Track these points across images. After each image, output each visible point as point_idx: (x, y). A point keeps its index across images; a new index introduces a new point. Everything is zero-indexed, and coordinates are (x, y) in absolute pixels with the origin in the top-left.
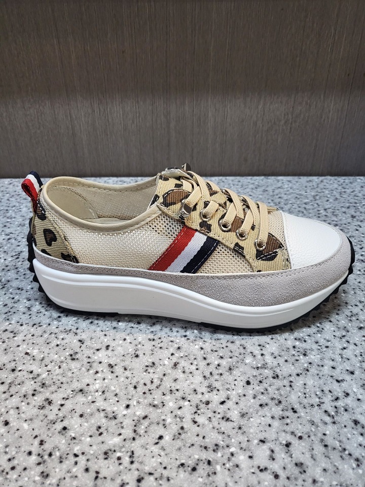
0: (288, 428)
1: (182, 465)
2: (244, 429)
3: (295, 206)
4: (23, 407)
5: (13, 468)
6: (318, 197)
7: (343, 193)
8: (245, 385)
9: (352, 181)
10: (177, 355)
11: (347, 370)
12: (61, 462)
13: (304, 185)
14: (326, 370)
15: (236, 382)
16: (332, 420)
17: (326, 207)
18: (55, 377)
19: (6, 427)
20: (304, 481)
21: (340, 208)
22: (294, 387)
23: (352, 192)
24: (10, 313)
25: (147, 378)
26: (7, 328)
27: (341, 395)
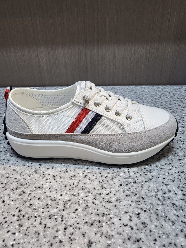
0: (139, 207)
1: (86, 222)
2: (118, 206)
3: (150, 100)
4: (12, 194)
5: (6, 222)
6: (162, 96)
7: (175, 94)
8: (119, 186)
9: (180, 87)
10: (86, 171)
11: (171, 180)
12: (28, 220)
13: (155, 90)
14: (160, 179)
15: (115, 185)
16: (162, 203)
17: (166, 101)
18: (27, 181)
19: (3, 203)
20: (145, 231)
21: (173, 101)
22: (144, 187)
23: (180, 93)
24: (7, 151)
25: (71, 182)
26: (5, 158)
27: (167, 191)
